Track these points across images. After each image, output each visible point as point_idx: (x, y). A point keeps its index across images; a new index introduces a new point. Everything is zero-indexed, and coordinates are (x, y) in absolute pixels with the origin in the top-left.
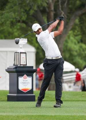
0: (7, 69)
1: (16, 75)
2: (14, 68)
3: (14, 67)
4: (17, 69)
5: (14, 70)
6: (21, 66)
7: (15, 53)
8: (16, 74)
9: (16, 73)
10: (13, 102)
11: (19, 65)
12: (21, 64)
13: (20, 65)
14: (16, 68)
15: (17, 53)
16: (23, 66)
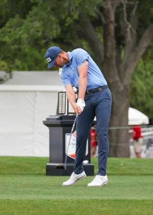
0: (45, 120)
1: (62, 130)
2: (57, 119)
3: (58, 117)
4: (63, 120)
5: (59, 122)
6: (70, 115)
7: (59, 93)
8: (60, 130)
9: (61, 128)
10: (58, 177)
11: (66, 114)
12: (70, 111)
13: (68, 113)
14: (61, 118)
15: (62, 92)
16: (72, 115)
